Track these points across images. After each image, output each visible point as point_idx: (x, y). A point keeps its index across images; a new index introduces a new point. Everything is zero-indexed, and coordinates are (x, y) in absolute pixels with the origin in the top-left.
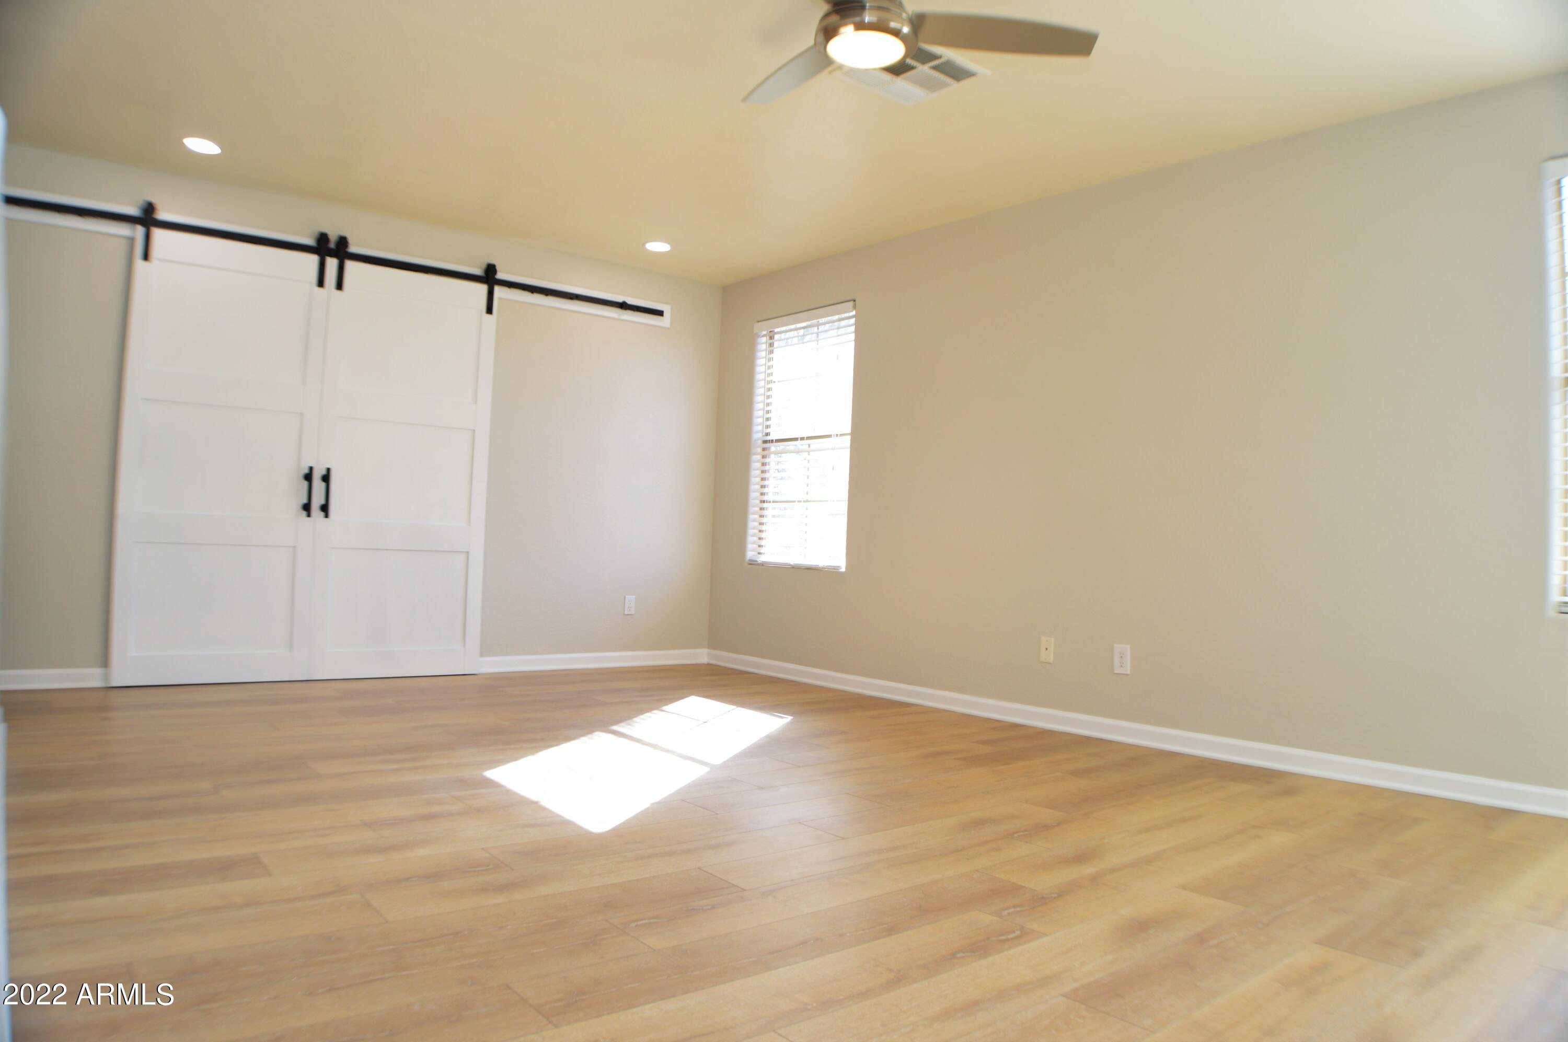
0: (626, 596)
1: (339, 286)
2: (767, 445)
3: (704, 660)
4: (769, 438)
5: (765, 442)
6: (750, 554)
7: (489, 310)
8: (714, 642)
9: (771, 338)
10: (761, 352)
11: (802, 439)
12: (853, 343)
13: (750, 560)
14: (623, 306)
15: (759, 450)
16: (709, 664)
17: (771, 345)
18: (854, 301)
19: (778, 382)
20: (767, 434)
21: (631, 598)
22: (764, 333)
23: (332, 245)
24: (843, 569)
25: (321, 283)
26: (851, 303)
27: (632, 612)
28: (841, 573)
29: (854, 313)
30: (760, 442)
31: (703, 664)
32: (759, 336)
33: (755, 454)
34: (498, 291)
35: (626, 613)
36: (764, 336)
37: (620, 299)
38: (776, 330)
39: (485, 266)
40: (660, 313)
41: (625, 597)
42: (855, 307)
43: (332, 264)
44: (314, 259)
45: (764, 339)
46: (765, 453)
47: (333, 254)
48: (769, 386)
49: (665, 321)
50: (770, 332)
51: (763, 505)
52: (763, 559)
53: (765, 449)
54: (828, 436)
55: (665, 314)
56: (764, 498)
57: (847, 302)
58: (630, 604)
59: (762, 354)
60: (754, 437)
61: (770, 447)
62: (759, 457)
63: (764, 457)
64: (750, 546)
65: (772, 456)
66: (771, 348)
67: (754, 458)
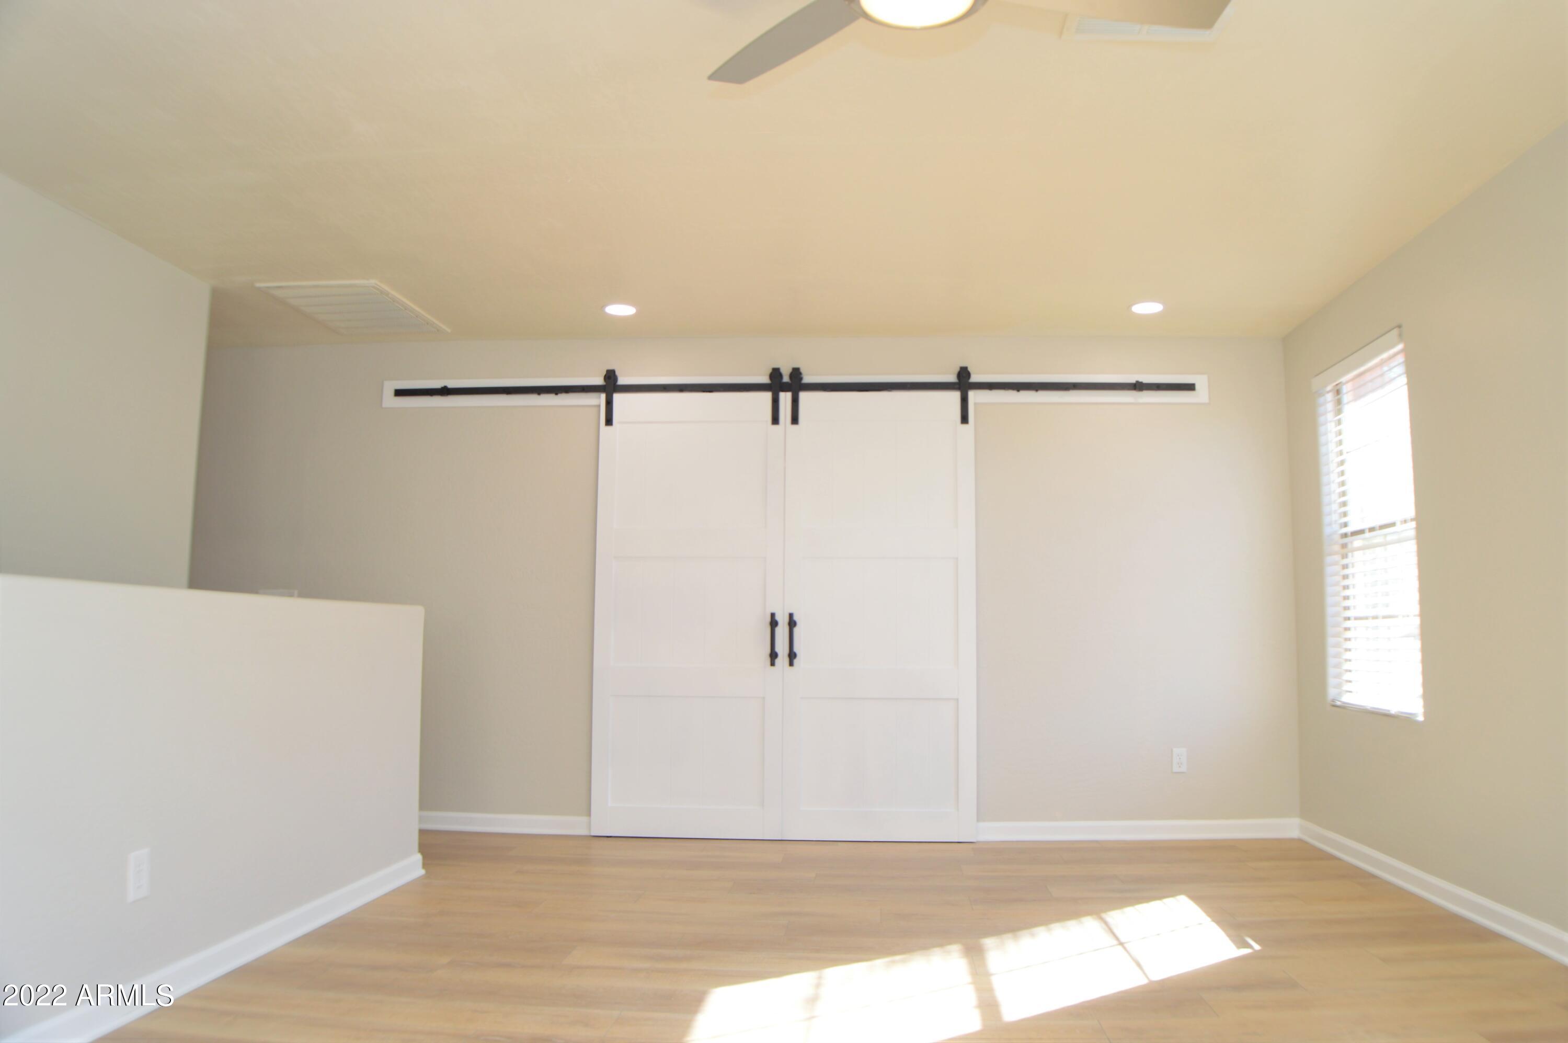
0: (1175, 750)
1: (795, 420)
2: (1345, 540)
3: (1295, 834)
4: (1344, 530)
5: (1345, 535)
6: (1332, 692)
7: (965, 419)
8: (1306, 812)
9: (1339, 392)
11: (1372, 530)
12: (1406, 388)
13: (1333, 700)
14: (1138, 387)
15: (1337, 548)
16: (1300, 840)
17: (1340, 401)
18: (1399, 327)
21: (1179, 751)
22: (1328, 388)
23: (786, 379)
24: (1421, 718)
25: (775, 420)
26: (1395, 332)
27: (1184, 769)
28: (1417, 722)
29: (1400, 347)
30: (1337, 537)
31: (1292, 840)
32: (1321, 394)
33: (1330, 555)
34: (972, 395)
35: (1174, 771)
36: (1328, 392)
37: (1132, 379)
38: (1343, 380)
39: (958, 369)
40: (1190, 387)
41: (1172, 751)
42: (1401, 337)
43: (785, 398)
44: (767, 396)
45: (1330, 396)
46: (1345, 551)
47: (785, 388)
48: (1341, 459)
49: (1201, 395)
50: (1337, 385)
51: (1348, 624)
52: (1346, 699)
53: (1344, 546)
54: (1393, 524)
55: (1197, 387)
56: (1348, 614)
57: (1395, 330)
58: (1180, 758)
59: (1330, 416)
60: (1327, 530)
61: (1352, 542)
62: (1337, 558)
63: (1345, 556)
64: (1332, 681)
65: (1356, 553)
66: (1339, 407)
67: (1329, 559)
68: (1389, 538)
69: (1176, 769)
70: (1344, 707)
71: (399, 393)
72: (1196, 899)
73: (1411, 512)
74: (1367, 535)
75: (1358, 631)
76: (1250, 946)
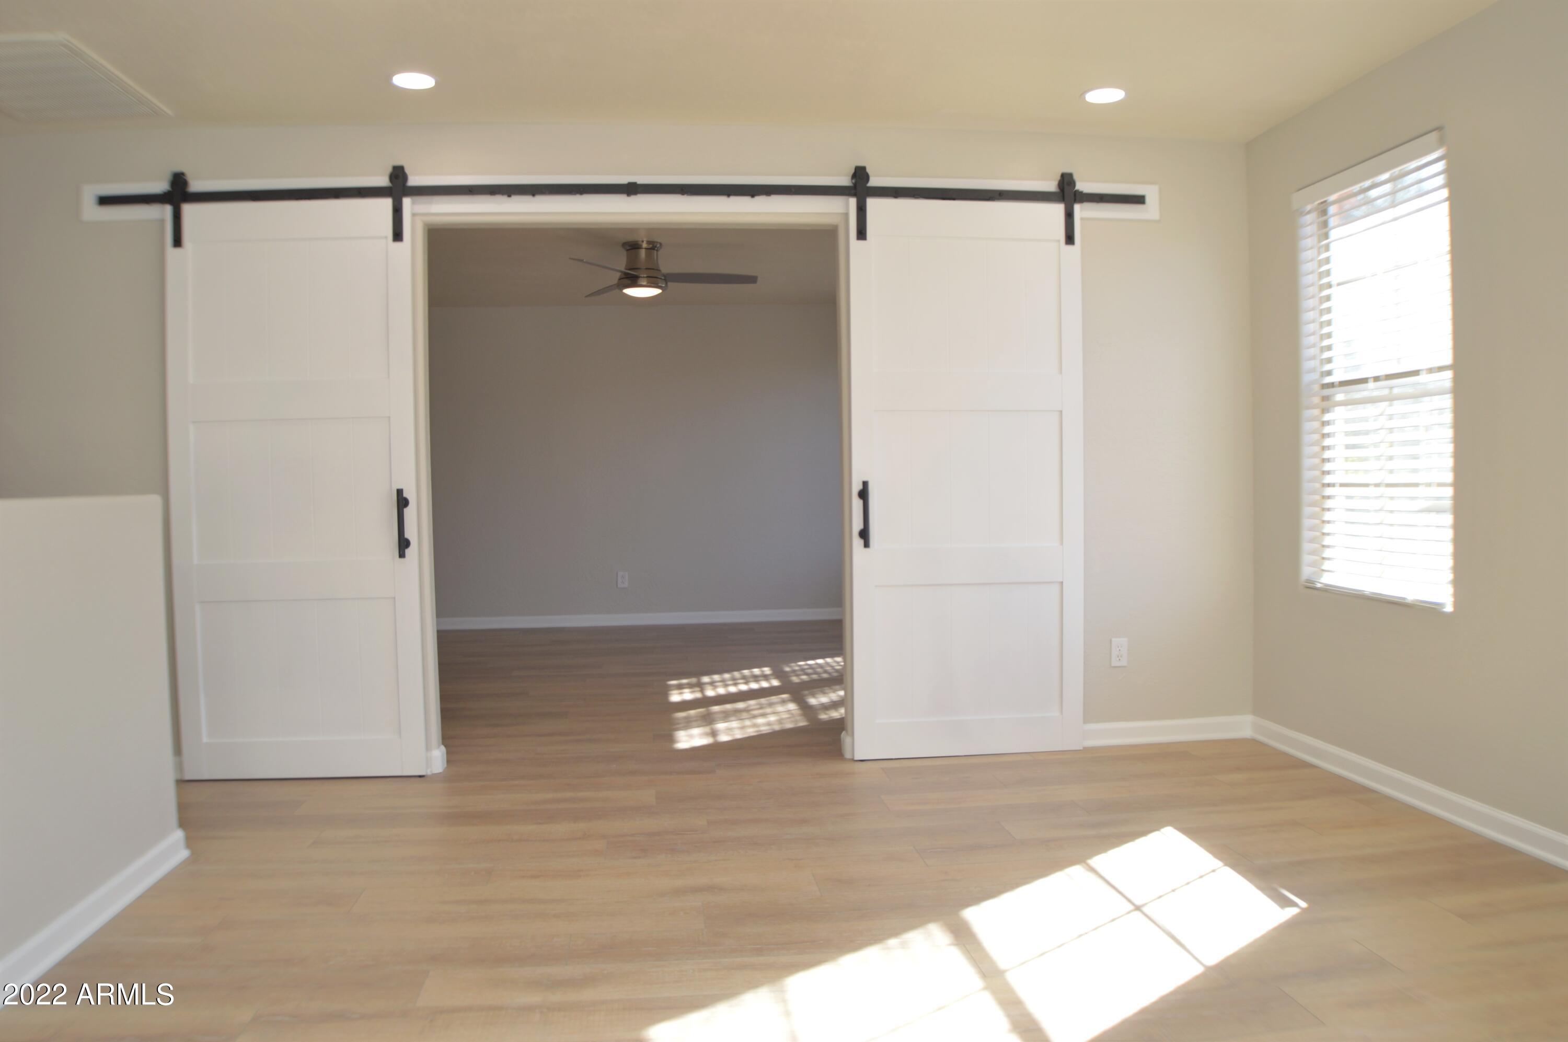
0: (1114, 639)
2: (1327, 392)
3: (1247, 732)
4: (1328, 380)
5: (1325, 386)
6: (1307, 571)
8: (1260, 705)
9: (1324, 212)
10: (1307, 240)
11: (1376, 379)
12: (1445, 207)
13: (1308, 581)
14: (1078, 197)
15: (1316, 400)
16: (1253, 741)
17: (1325, 224)
18: (1439, 129)
19: (1339, 284)
20: (1329, 373)
21: (1120, 644)
22: (1309, 207)
24: (1449, 608)
26: (1434, 136)
27: (1124, 663)
28: (1446, 614)
29: (1440, 152)
30: (1316, 387)
31: (1245, 740)
32: (1303, 214)
33: (1308, 408)
35: (1113, 665)
36: (1310, 212)
38: (1333, 198)
40: (1139, 200)
41: (1111, 641)
42: (1441, 142)
45: (1309, 218)
46: (1325, 404)
47: (632, 190)
48: (1325, 293)
49: (1151, 211)
50: (1322, 203)
51: (1328, 491)
52: (1326, 579)
53: (1325, 398)
54: (1416, 373)
55: (1147, 200)
56: (1328, 479)
57: (1434, 133)
58: (1120, 650)
59: (1309, 242)
60: (1307, 378)
61: (1334, 395)
62: (1316, 412)
63: (1325, 411)
64: (1306, 558)
65: (1337, 409)
66: (1325, 230)
67: (1307, 413)
68: (1396, 391)
69: (1115, 663)
70: (1328, 590)
71: (105, 201)
72: (1192, 832)
73: (1447, 358)
74: (1371, 385)
75: (1338, 500)
76: (1294, 904)
